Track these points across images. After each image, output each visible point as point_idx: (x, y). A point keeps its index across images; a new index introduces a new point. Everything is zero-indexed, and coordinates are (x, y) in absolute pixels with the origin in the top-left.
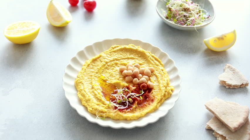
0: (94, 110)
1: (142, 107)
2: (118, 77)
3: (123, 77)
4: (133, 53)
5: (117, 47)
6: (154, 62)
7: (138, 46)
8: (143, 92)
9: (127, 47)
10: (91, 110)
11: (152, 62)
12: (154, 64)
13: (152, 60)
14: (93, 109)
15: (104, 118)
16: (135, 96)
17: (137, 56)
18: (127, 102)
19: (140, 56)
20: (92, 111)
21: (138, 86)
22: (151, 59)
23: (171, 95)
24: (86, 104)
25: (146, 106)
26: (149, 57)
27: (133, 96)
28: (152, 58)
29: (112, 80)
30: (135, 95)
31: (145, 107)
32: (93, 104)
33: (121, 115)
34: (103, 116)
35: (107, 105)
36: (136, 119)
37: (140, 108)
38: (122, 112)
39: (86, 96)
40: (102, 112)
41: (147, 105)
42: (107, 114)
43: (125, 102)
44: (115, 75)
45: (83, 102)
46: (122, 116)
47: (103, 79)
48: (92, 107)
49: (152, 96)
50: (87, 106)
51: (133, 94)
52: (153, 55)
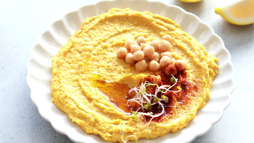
0: (115, 134)
1: (186, 103)
2: (121, 68)
3: (129, 65)
4: (122, 22)
5: (93, 19)
6: (165, 27)
7: (126, 9)
8: (176, 80)
9: (109, 15)
10: (110, 135)
11: (162, 27)
12: (166, 29)
13: (161, 25)
14: (111, 133)
15: (137, 141)
16: (168, 90)
17: (131, 24)
18: (160, 103)
19: (136, 23)
20: (110, 137)
21: (160, 72)
22: (158, 23)
23: (218, 69)
24: (95, 131)
25: (190, 99)
26: (152, 21)
27: (165, 90)
28: (158, 21)
29: (115, 76)
30: (167, 88)
31: (190, 101)
32: (107, 126)
33: (162, 128)
34: (133, 139)
35: (131, 120)
36: (185, 125)
37: (183, 106)
38: (161, 121)
39: (87, 116)
40: (130, 133)
41: (191, 97)
42: (139, 133)
43: (158, 105)
44: (115, 67)
45: (87, 128)
46: (165, 128)
47: (98, 81)
48: (109, 130)
49: (191, 82)
50: (99, 132)
51: (163, 87)
52: (157, 15)
